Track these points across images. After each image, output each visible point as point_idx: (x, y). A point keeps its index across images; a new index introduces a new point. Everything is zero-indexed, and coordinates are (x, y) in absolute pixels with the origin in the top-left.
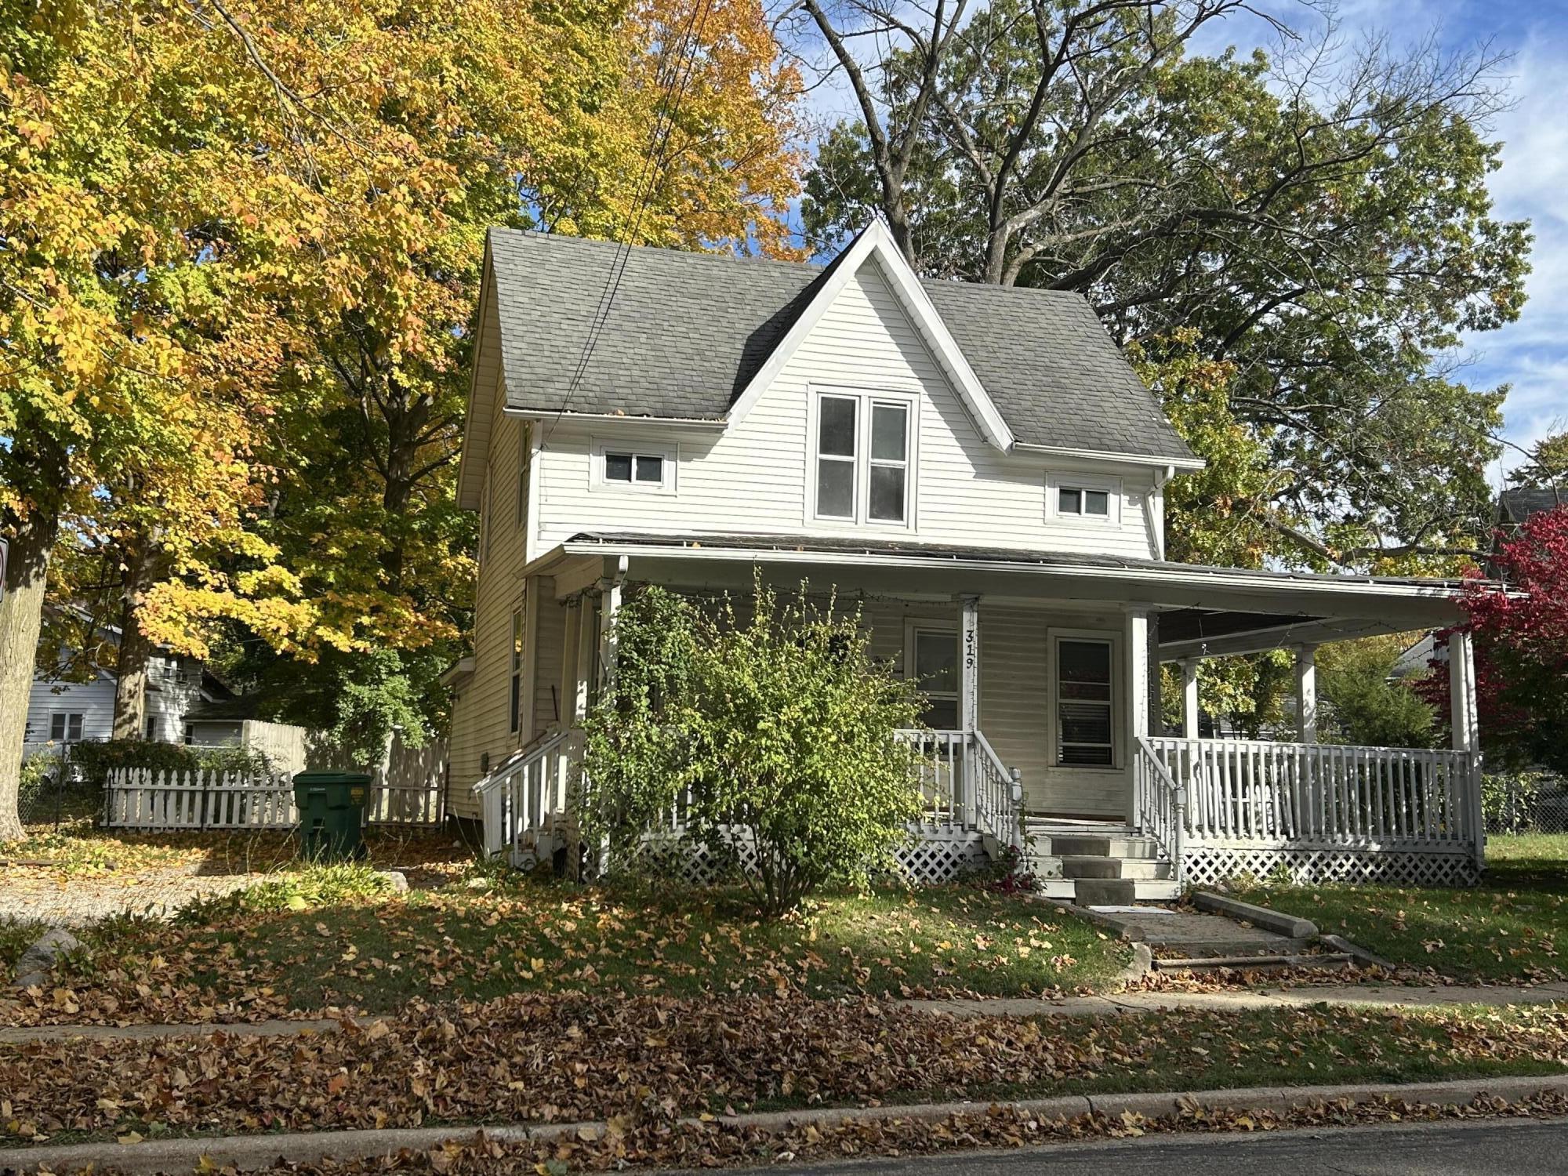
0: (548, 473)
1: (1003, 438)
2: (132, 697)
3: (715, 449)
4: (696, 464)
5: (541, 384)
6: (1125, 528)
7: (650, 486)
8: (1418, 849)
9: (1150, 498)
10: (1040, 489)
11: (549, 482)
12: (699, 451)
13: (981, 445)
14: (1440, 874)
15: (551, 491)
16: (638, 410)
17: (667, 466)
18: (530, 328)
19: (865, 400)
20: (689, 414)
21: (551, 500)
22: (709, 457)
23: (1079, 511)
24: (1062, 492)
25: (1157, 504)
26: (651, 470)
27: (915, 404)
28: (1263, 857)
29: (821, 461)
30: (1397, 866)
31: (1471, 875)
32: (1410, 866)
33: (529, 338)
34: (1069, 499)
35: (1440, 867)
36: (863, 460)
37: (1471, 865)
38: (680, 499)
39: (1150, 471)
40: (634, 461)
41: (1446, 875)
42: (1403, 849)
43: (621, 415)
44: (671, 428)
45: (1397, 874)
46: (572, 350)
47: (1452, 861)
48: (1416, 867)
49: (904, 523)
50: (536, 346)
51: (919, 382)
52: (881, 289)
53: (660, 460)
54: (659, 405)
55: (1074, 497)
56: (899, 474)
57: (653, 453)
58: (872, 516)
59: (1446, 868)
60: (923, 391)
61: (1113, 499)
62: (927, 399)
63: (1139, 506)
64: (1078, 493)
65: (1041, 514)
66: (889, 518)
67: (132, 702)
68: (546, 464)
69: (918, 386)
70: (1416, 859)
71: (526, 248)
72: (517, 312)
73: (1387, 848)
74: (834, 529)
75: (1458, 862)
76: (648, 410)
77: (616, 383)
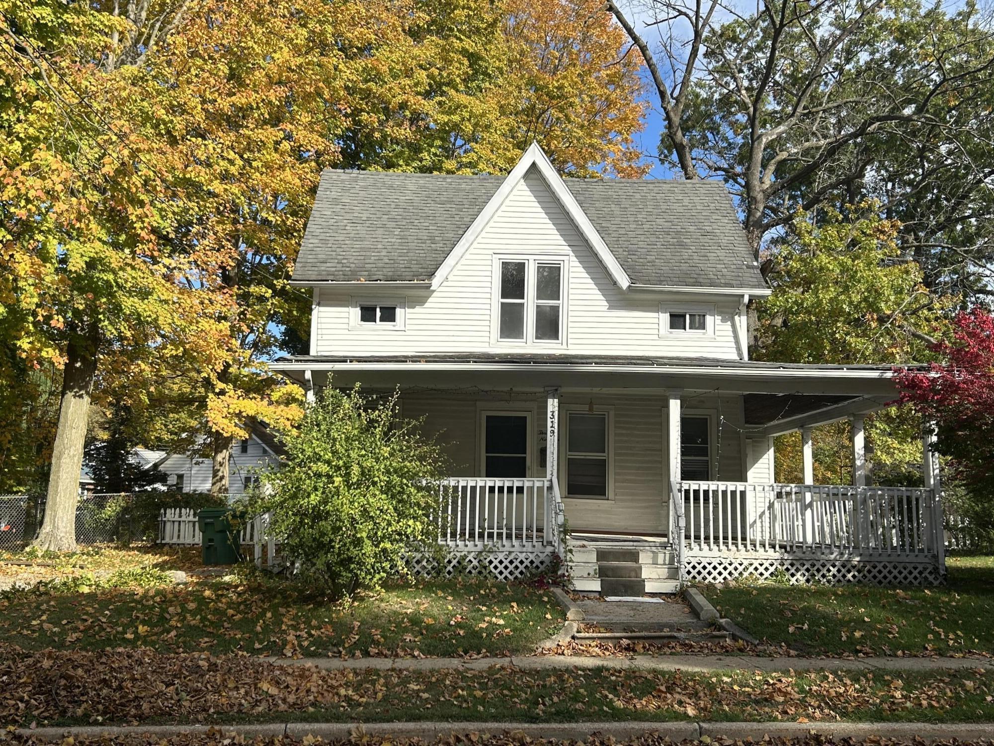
0: (323, 320)
1: (624, 282)
2: (221, 466)
3: (430, 300)
4: (418, 309)
5: (318, 264)
6: (718, 339)
7: (388, 325)
8: (891, 559)
9: (737, 318)
10: (656, 315)
11: (324, 326)
12: (421, 301)
13: (612, 287)
14: (911, 578)
15: (324, 332)
16: (375, 277)
17: (399, 312)
18: (324, 230)
19: (531, 262)
20: (408, 278)
21: (325, 337)
22: (426, 305)
23: (685, 329)
24: (671, 315)
25: (742, 321)
26: (389, 315)
27: (566, 262)
28: (766, 564)
29: (502, 304)
30: (875, 571)
31: (936, 579)
32: (885, 572)
33: (322, 237)
34: (677, 321)
35: (910, 573)
36: (531, 302)
37: (936, 570)
38: (408, 333)
39: (737, 299)
40: (378, 310)
41: (915, 578)
42: (879, 559)
43: (363, 281)
44: (397, 287)
45: (875, 577)
46: (347, 242)
47: (920, 568)
48: (890, 572)
49: (560, 341)
50: (324, 241)
51: (568, 248)
52: (542, 188)
53: (395, 308)
54: (390, 274)
55: (682, 319)
56: (555, 309)
57: (388, 304)
58: (537, 338)
59: (915, 573)
60: (571, 253)
61: (709, 319)
62: (575, 259)
63: (729, 323)
64: (684, 316)
65: (656, 332)
66: (549, 338)
67: (222, 469)
68: (321, 315)
69: (567, 250)
70: (890, 567)
71: (343, 181)
72: (320, 221)
73: (867, 559)
74: (512, 347)
75: (925, 569)
76: (381, 277)
77: (368, 261)
